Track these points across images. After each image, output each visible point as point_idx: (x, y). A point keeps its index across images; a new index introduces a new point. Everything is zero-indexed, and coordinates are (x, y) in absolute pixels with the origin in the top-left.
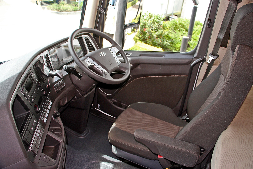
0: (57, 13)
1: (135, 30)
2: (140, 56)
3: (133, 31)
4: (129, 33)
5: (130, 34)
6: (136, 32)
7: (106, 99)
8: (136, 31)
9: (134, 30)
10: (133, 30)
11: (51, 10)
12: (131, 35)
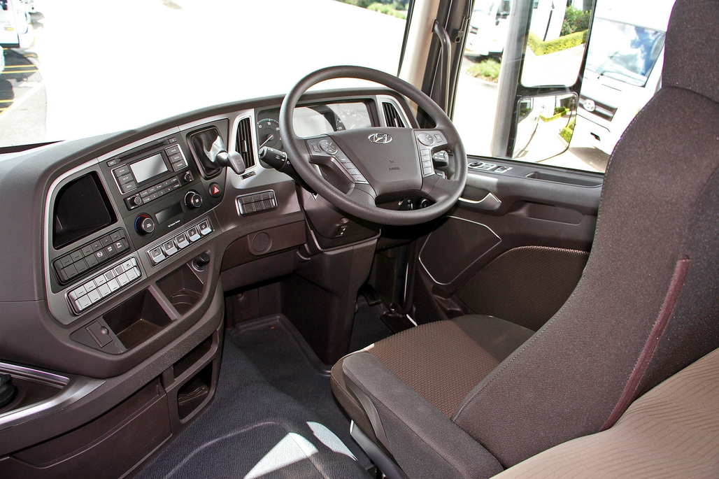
0: (488, 85)
1: (567, 110)
2: (533, 177)
3: (560, 114)
4: (546, 117)
5: (548, 119)
6: (570, 116)
7: (431, 293)
8: (568, 113)
9: (563, 110)
10: (561, 111)
11: (476, 77)
12: (550, 122)
